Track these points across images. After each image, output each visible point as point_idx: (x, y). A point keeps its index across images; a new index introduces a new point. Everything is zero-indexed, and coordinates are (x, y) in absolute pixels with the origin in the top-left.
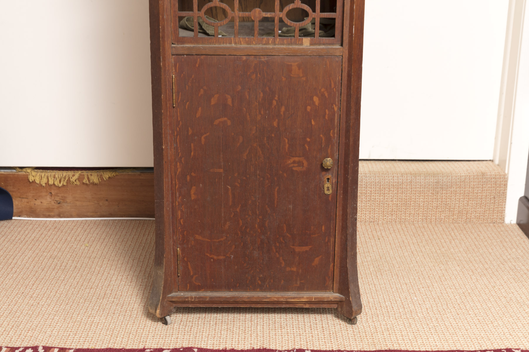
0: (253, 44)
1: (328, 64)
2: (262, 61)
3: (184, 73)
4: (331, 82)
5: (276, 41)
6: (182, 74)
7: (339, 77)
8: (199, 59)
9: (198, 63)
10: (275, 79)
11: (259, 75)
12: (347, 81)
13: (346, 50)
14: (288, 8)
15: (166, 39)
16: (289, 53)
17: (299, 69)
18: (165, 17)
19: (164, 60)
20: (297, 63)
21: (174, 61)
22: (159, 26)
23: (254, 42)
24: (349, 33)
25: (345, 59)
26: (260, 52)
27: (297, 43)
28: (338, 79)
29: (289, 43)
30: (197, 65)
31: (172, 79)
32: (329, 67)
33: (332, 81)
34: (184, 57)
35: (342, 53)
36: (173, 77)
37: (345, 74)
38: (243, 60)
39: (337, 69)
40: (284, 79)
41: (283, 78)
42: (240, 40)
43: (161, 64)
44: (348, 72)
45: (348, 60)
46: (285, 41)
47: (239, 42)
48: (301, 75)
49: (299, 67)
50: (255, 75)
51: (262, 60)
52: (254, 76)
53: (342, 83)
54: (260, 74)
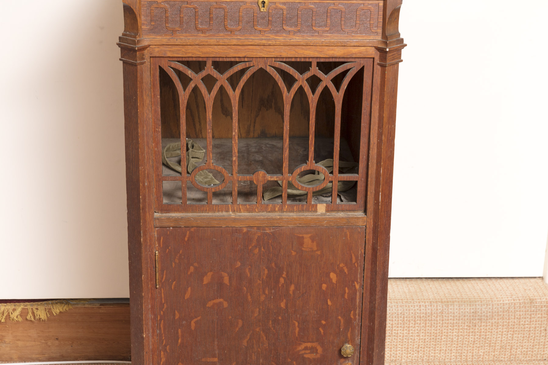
0: (256, 212)
1: (348, 235)
2: (267, 233)
3: (170, 248)
4: (351, 256)
5: (284, 208)
6: (168, 250)
7: (362, 250)
8: (188, 232)
9: (187, 236)
10: (282, 254)
11: (262, 249)
12: (372, 255)
13: (370, 219)
14: (299, 170)
15: (147, 210)
16: (300, 224)
17: (313, 241)
18: (146, 184)
19: (145, 235)
20: (310, 235)
21: (157, 235)
22: (138, 195)
23: (256, 210)
24: (375, 200)
25: (370, 231)
26: (264, 223)
27: (310, 210)
28: (360, 252)
29: (300, 209)
30: (186, 239)
31: (155, 255)
32: (349, 239)
33: (353, 255)
34: (170, 229)
35: (366, 223)
36: (156, 253)
37: (369, 247)
38: (243, 232)
39: (360, 241)
40: (294, 253)
41: (293, 252)
42: (239, 207)
43: (142, 240)
44: (372, 244)
45: (373, 231)
46: (295, 208)
47: (238, 210)
48: (315, 248)
49: (313, 239)
50: (258, 249)
51: (267, 231)
52: (257, 251)
53: (365, 257)
54: (264, 248)
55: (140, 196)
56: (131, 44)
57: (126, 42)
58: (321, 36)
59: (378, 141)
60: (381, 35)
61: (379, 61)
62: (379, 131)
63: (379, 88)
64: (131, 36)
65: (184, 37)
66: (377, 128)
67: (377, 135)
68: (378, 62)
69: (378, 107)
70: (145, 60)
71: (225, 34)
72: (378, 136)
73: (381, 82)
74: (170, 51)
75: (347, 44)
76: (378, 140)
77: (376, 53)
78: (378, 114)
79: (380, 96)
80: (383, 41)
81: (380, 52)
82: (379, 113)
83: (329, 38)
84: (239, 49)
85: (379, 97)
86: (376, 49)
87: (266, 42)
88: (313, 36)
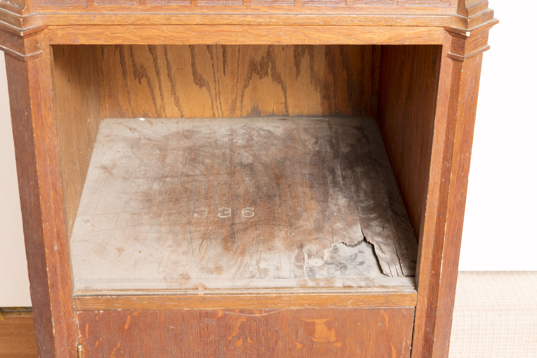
1: (387, 320)
2: (256, 317)
3: (100, 339)
4: (391, 349)
6: (97, 342)
7: (408, 341)
8: (129, 317)
9: (128, 322)
10: (281, 347)
11: (249, 341)
12: (423, 348)
13: (424, 297)
15: (59, 286)
16: (309, 305)
17: (330, 329)
18: (56, 248)
19: (58, 322)
20: (325, 320)
21: (80, 321)
22: (44, 265)
24: (432, 269)
25: (421, 315)
26: (252, 304)
28: (404, 343)
30: (126, 327)
31: (78, 351)
32: (388, 325)
33: (393, 348)
34: (99, 313)
35: (415, 303)
36: (78, 349)
37: (419, 336)
38: (218, 316)
39: (405, 329)
40: (299, 346)
41: (297, 344)
43: (54, 331)
44: (425, 333)
45: (427, 313)
48: (333, 339)
49: (329, 326)
50: (241, 340)
51: (256, 315)
52: (240, 343)
53: (413, 351)
54: (251, 339)
55: (46, 267)
56: (13, 25)
57: (6, 19)
58: (351, 8)
59: (442, 182)
60: (456, 6)
61: (451, 51)
62: (445, 166)
63: (449, 95)
64: (13, 10)
65: (108, 10)
66: (441, 160)
67: (441, 171)
68: (450, 53)
69: (445, 125)
70: (41, 51)
71: (181, 4)
72: (442, 173)
73: (452, 85)
74: (84, 35)
75: (396, 22)
76: (442, 178)
77: (446, 37)
78: (444, 138)
79: (449, 108)
80: (459, 17)
81: (452, 35)
82: (446, 136)
83: (365, 12)
84: (206, 31)
85: (447, 110)
86: (447, 31)
87: (252, 20)
88: (336, 8)
